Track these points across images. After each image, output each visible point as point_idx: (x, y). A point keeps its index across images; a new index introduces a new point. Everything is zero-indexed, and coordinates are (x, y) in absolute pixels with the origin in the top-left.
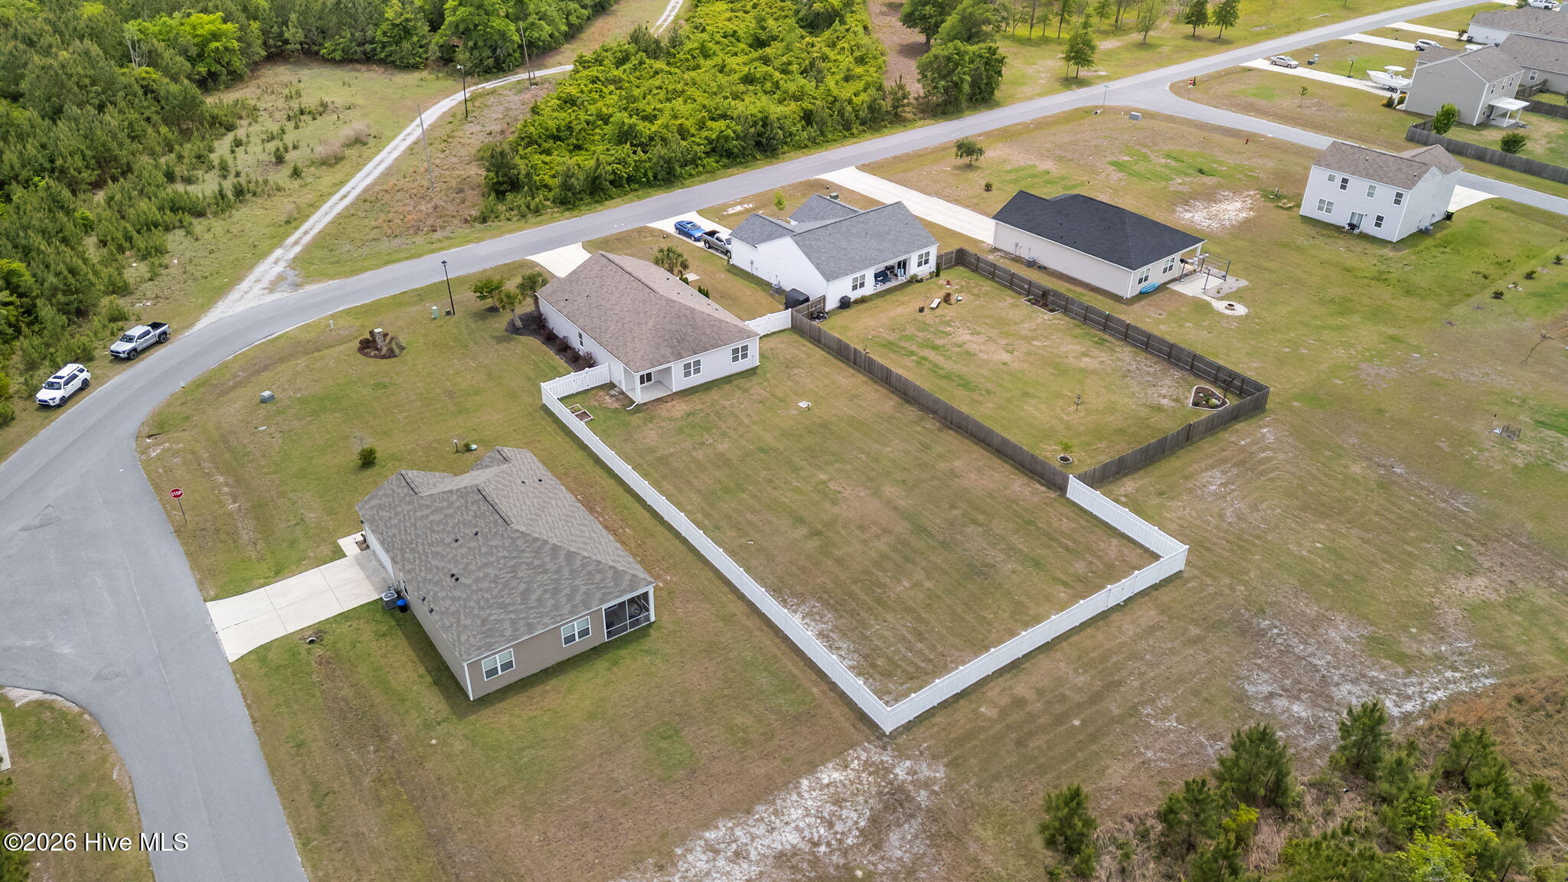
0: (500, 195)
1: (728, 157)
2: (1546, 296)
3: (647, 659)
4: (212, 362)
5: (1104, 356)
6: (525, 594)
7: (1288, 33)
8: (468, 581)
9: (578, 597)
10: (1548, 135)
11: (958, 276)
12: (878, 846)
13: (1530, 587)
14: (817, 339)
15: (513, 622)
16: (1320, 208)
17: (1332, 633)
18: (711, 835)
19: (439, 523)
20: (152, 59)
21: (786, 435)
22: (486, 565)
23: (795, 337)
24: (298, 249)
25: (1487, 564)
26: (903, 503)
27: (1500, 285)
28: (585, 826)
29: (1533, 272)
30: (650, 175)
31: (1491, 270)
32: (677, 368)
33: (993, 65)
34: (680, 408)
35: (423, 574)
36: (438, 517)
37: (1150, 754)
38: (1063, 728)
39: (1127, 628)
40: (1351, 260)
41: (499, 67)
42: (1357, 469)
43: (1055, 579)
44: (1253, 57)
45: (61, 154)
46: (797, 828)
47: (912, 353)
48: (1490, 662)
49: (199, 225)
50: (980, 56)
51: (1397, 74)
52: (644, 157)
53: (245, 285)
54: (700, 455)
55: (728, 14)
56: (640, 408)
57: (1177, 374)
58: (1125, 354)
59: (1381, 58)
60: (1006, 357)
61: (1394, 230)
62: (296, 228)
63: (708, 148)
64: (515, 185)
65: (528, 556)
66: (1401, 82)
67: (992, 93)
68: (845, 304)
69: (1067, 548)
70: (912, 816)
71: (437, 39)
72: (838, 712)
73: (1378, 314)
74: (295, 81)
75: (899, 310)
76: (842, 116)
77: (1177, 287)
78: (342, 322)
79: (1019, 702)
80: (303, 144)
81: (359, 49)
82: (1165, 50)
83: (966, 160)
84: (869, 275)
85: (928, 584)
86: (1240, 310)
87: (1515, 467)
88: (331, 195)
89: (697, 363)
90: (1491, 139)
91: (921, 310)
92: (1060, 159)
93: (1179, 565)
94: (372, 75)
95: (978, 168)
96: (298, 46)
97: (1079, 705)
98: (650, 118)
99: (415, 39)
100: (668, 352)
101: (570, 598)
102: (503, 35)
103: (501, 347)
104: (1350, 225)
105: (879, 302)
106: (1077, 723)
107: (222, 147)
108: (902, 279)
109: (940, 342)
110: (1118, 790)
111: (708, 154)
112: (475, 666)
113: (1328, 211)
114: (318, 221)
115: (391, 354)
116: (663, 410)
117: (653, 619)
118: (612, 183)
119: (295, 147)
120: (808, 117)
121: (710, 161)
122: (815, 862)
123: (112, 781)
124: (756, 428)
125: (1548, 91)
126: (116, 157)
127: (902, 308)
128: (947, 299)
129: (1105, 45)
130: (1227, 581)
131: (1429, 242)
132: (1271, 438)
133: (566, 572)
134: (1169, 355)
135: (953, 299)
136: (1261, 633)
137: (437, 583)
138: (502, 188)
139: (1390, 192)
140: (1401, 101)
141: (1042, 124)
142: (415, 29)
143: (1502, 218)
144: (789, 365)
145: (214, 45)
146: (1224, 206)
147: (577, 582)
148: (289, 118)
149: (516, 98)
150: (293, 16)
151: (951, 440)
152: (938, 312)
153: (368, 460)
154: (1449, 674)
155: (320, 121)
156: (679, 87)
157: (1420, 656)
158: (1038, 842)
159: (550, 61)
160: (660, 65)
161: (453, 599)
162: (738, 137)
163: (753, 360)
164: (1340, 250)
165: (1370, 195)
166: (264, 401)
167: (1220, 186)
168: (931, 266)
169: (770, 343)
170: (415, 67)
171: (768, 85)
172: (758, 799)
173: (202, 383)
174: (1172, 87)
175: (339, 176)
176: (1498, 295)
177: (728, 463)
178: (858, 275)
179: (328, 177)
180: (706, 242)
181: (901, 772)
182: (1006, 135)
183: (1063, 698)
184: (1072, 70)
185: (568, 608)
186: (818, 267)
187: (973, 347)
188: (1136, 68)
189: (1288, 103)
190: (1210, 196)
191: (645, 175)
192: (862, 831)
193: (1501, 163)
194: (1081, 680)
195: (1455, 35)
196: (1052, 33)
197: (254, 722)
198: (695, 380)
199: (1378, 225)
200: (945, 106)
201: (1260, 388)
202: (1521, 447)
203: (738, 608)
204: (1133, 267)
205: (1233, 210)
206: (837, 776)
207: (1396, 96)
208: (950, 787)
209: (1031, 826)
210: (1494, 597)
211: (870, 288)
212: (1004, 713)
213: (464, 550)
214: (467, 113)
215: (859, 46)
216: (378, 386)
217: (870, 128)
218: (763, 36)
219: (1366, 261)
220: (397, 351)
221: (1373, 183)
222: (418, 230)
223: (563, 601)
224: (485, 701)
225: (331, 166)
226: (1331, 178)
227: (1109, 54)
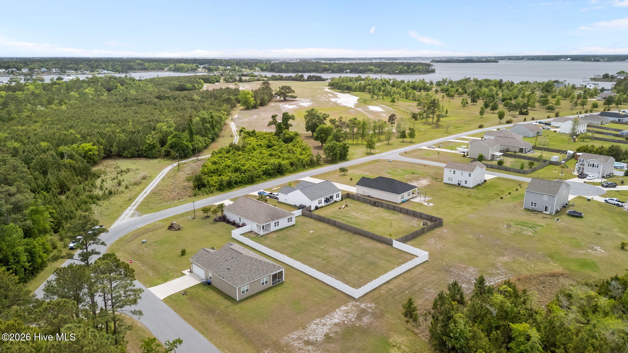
0: (199, 189)
1: (269, 175)
2: (514, 198)
3: (285, 289)
4: (122, 235)
5: (395, 216)
6: (250, 270)
7: (431, 140)
8: (233, 269)
9: (265, 271)
10: (510, 162)
11: (348, 201)
12: (361, 320)
13: (519, 258)
14: (311, 217)
15: (248, 278)
16: (449, 180)
17: (470, 270)
18: (315, 322)
19: (219, 258)
20: (71, 157)
21: (308, 239)
22: (238, 264)
23: (304, 217)
24: (136, 207)
25: (507, 254)
26: (348, 251)
27: (502, 196)
28: (280, 323)
29: (510, 193)
30: (246, 181)
31: (499, 193)
32: (272, 224)
33: (345, 149)
34: (274, 235)
35: (218, 270)
36: (218, 256)
37: (427, 297)
38: (403, 294)
39: (416, 272)
40: (460, 192)
41: (185, 157)
42: (470, 236)
43: (394, 264)
44: (422, 146)
45: (50, 184)
46: (338, 319)
47: (340, 218)
48: (511, 274)
49: (100, 203)
50: (341, 146)
51: (465, 148)
52: (244, 176)
53: (123, 216)
54: (284, 245)
55: (256, 140)
56: (262, 236)
57: (417, 219)
58: (401, 215)
59: (460, 145)
60: (368, 218)
61: (471, 184)
62: (133, 201)
63: (263, 173)
64: (204, 186)
65: (249, 261)
66: (466, 150)
67: (346, 157)
68: (317, 208)
69: (396, 257)
70: (368, 314)
71: (163, 149)
72: (342, 295)
73: (470, 204)
74: (115, 163)
75: (333, 209)
76: (302, 163)
77: (412, 200)
78: (159, 223)
79: (391, 289)
80: (125, 180)
81: (137, 153)
82: (395, 145)
83: (343, 173)
84: (323, 200)
85: (359, 267)
86: (431, 204)
87: (511, 234)
88: (141, 192)
89: (278, 222)
90: (495, 163)
91: (340, 208)
92: (371, 172)
93: (426, 258)
94: (141, 161)
95: (346, 175)
96: (116, 153)
97: (407, 289)
98: (243, 166)
99: (157, 149)
100: (270, 219)
101: (263, 271)
102: (187, 146)
103: (214, 225)
104: (458, 184)
105: (327, 207)
106: (407, 292)
107: (98, 182)
108: (332, 202)
109: (348, 215)
110: (421, 305)
111: (263, 175)
112: (239, 289)
113: (451, 180)
114: (140, 199)
115: (179, 229)
116: (270, 236)
117: (284, 280)
118: (235, 183)
119: (123, 181)
120: (292, 164)
121: (264, 177)
122: (345, 324)
123: (138, 326)
124: (299, 238)
125: (509, 151)
126: (66, 185)
127: (335, 208)
128: (346, 206)
129: (377, 144)
130: (440, 261)
131: (481, 187)
132: (446, 231)
133: (260, 265)
134: (414, 215)
135: (348, 206)
136: (452, 271)
137: (223, 271)
138: (199, 187)
139: (468, 173)
140: (467, 155)
141: (362, 165)
142: (157, 146)
143: (500, 181)
144: (304, 223)
145: (90, 153)
146: (422, 181)
147: (264, 267)
148: (118, 173)
149: (194, 164)
150: (115, 144)
151: (356, 237)
152: (345, 209)
153: (183, 253)
154: (501, 277)
155: (128, 174)
156: (250, 158)
157: (493, 273)
158: (403, 316)
159: (201, 155)
160: (240, 153)
161: (229, 274)
162: (272, 169)
163: (293, 222)
164: (456, 190)
165: (462, 175)
166: (143, 243)
167: (419, 177)
168: (340, 198)
169: (297, 219)
170: (156, 158)
171: (277, 157)
172: (326, 314)
173: (121, 240)
174: (399, 154)
175: (141, 188)
176: (502, 198)
177: (293, 246)
178: (320, 199)
179: (138, 188)
180: (269, 196)
181: (363, 306)
182: (353, 167)
183: (402, 288)
184: (369, 151)
185: (262, 274)
186: (308, 197)
187: (358, 216)
188: (387, 150)
189: (435, 157)
190: (417, 179)
191: (245, 181)
192: (356, 318)
193: (498, 169)
194: (406, 284)
195: (480, 139)
196: (359, 142)
197: (175, 311)
198: (278, 228)
199: (466, 183)
200: (333, 160)
201: (440, 219)
202: (512, 229)
203: (308, 277)
204: (399, 193)
205: (424, 182)
206: (345, 308)
207: (466, 154)
208: (376, 308)
209: (400, 313)
210: (510, 260)
211: (323, 204)
212: (387, 292)
213: (229, 262)
214: (179, 168)
215: (302, 146)
216: (178, 237)
217: (311, 167)
218: (271, 145)
219: (464, 192)
220: (181, 228)
221: (462, 171)
222: (174, 200)
223: (261, 272)
224: (241, 301)
225: (138, 185)
226: (450, 171)
227: (379, 147)
